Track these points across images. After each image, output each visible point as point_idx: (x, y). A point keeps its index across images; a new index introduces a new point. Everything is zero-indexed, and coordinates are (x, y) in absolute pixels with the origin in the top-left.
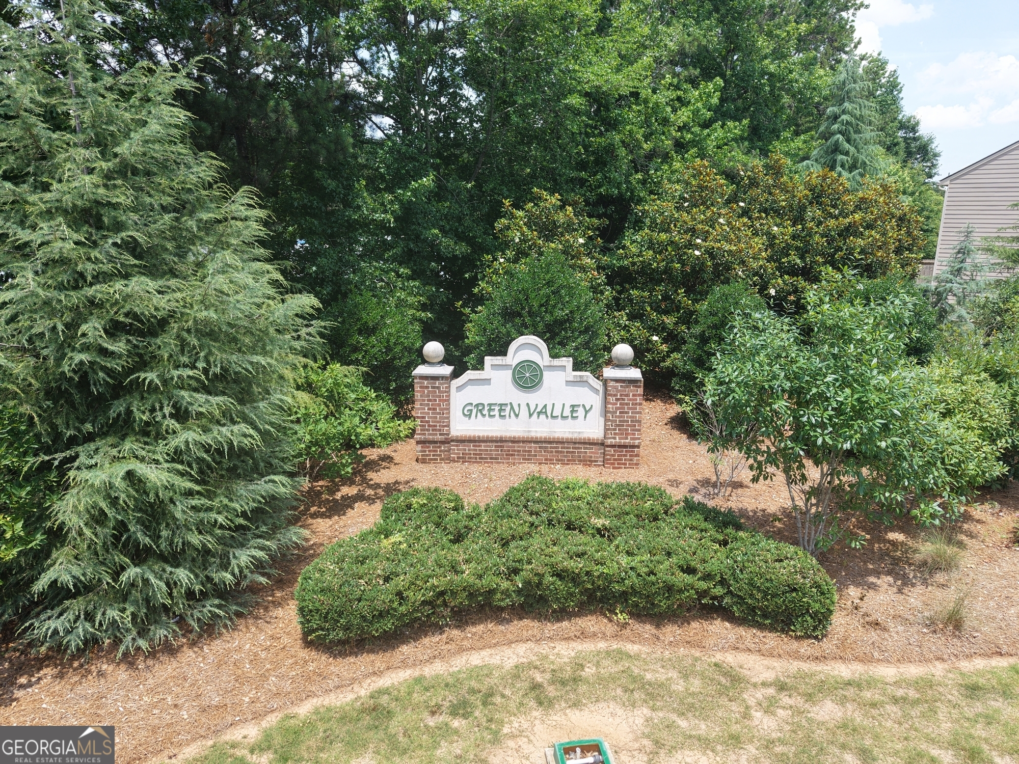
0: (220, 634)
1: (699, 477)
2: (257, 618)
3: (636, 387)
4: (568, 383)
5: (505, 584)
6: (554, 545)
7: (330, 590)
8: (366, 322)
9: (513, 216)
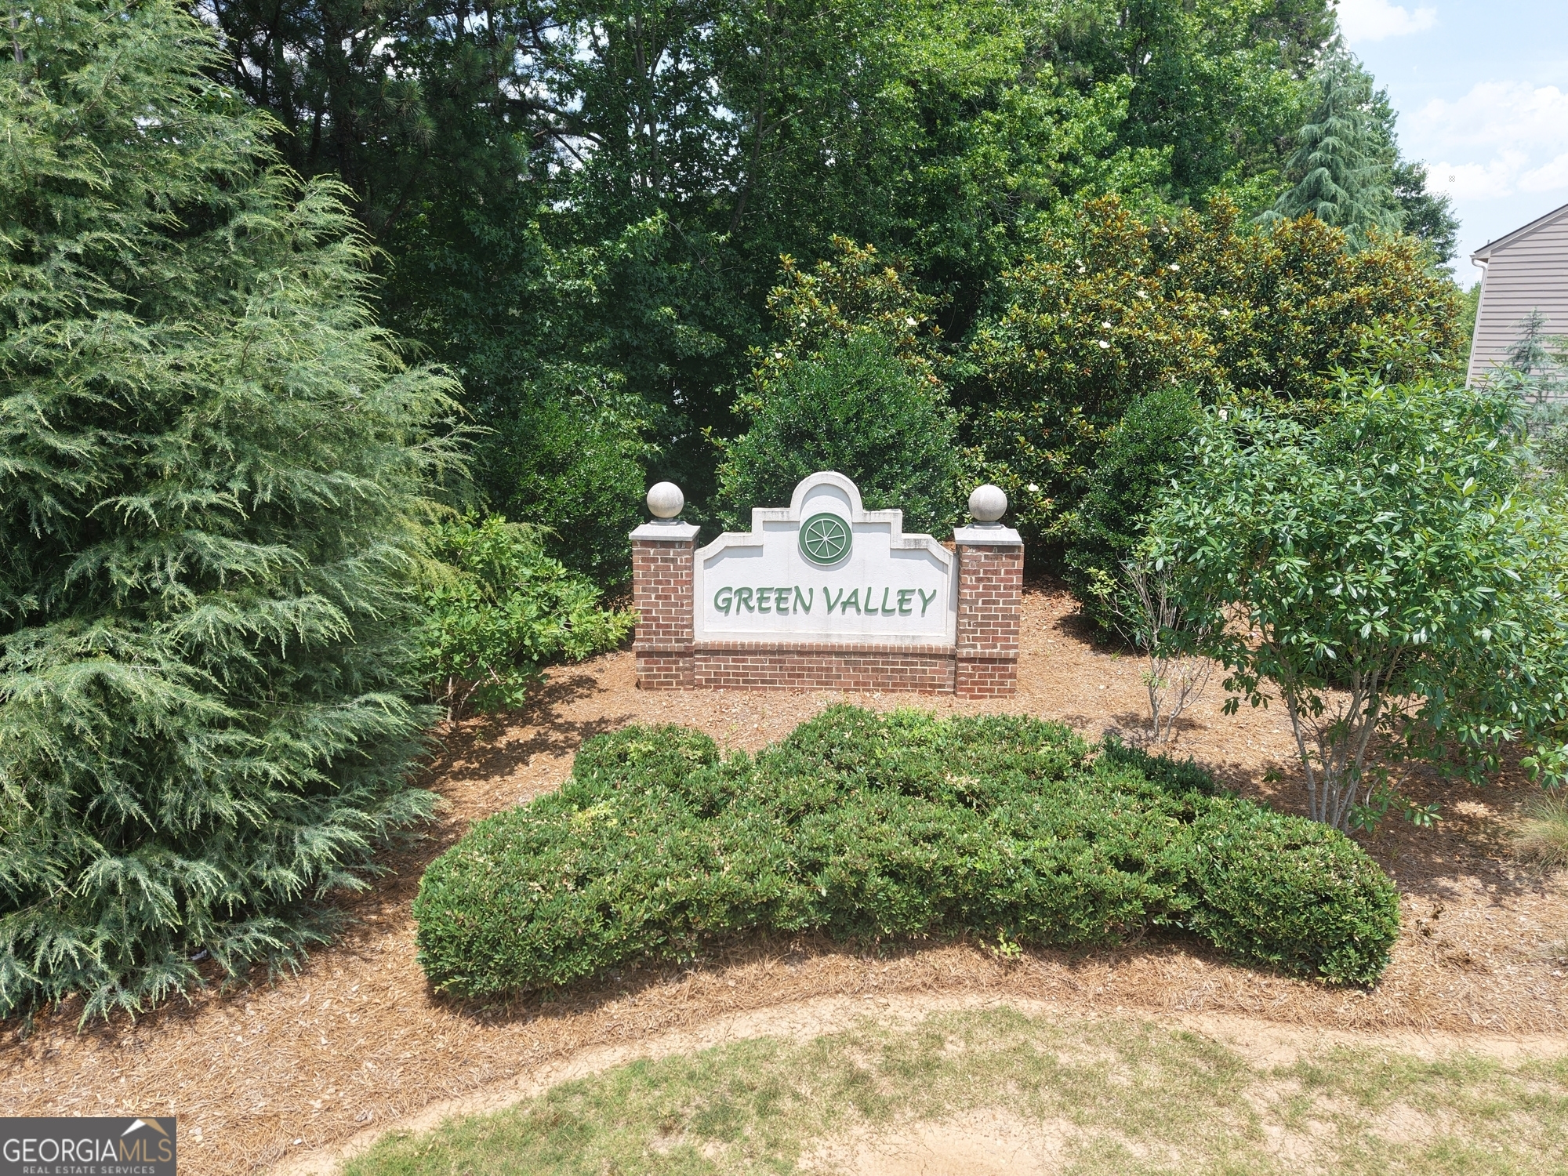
0: (277, 982)
1: (1119, 712)
2: (347, 952)
3: (1011, 557)
4: (895, 552)
5: (796, 891)
6: (883, 820)
7: (476, 901)
8: (550, 452)
9: (796, 282)
